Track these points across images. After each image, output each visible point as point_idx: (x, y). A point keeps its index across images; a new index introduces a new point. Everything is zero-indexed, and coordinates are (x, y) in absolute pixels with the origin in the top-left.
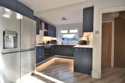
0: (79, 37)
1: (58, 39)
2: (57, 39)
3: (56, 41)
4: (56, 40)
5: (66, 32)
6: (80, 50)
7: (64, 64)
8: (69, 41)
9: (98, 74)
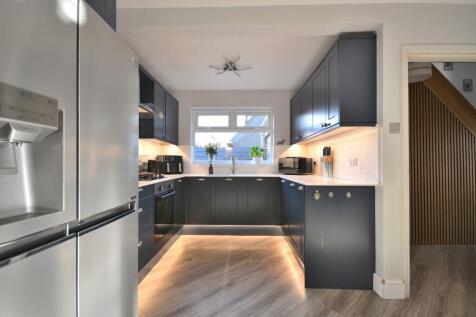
0: (278, 143)
1: (189, 154)
2: (183, 151)
3: (179, 159)
4: (180, 157)
5: (222, 121)
6: (331, 194)
7: (245, 262)
8: (237, 162)
9: (401, 282)
